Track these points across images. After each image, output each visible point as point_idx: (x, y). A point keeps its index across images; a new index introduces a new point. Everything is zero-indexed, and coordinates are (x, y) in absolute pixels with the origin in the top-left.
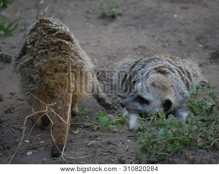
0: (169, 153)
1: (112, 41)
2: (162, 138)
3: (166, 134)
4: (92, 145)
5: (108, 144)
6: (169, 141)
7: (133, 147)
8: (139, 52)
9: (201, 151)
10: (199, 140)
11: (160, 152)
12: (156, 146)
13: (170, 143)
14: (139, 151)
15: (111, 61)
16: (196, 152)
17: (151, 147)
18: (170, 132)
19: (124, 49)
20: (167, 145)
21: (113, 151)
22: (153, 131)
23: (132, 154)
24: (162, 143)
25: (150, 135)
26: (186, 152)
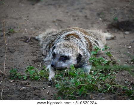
0: (78, 95)
1: (38, 16)
2: (73, 85)
3: (76, 82)
4: (23, 90)
5: (35, 89)
6: (78, 87)
7: (53, 91)
8: (57, 24)
9: (101, 93)
10: (99, 86)
11: (72, 95)
12: (68, 90)
13: (79, 88)
14: (56, 94)
15: (37, 31)
16: (97, 95)
17: (65, 91)
18: (78, 81)
19: (46, 22)
20: (76, 89)
21: (38, 94)
22: (67, 80)
23: (52, 96)
24: (73, 88)
25: (64, 83)
26: (90, 95)
